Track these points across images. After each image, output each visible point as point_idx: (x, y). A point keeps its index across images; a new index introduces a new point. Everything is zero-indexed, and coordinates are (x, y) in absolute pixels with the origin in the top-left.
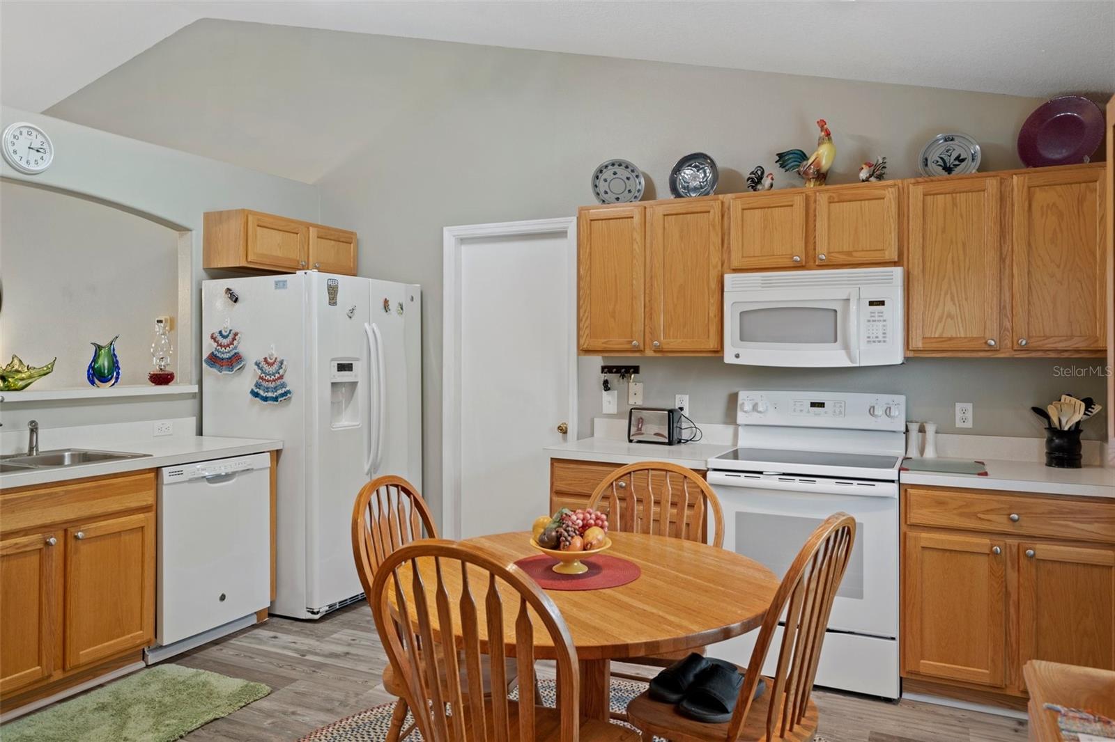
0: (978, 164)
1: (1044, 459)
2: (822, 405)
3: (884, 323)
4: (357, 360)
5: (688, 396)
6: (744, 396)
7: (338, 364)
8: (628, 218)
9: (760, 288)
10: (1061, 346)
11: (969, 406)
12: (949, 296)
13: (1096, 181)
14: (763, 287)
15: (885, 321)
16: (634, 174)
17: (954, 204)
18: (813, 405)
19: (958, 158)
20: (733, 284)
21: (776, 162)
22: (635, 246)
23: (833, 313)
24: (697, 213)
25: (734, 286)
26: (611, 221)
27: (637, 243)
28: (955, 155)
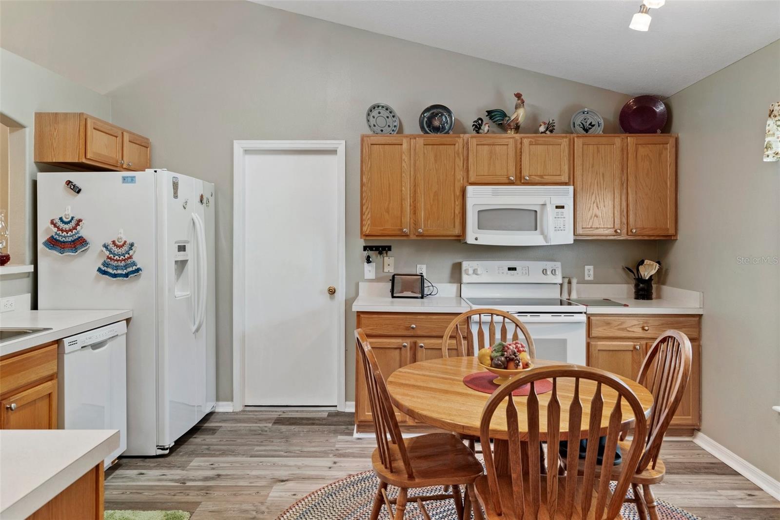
0: (602, 128)
1: (633, 295)
2: (514, 269)
3: (564, 219)
4: (188, 242)
5: (425, 266)
6: (466, 265)
7: (178, 246)
8: (398, 145)
9: (491, 196)
10: (651, 233)
11: (591, 267)
12: (595, 204)
13: (667, 144)
14: (493, 195)
15: (564, 218)
16: (392, 115)
17: (598, 151)
18: (510, 269)
19: (590, 124)
20: (474, 193)
21: (487, 116)
22: (404, 164)
23: (534, 213)
24: (447, 145)
25: (475, 194)
26: (386, 146)
27: (405, 162)
28: (589, 123)
